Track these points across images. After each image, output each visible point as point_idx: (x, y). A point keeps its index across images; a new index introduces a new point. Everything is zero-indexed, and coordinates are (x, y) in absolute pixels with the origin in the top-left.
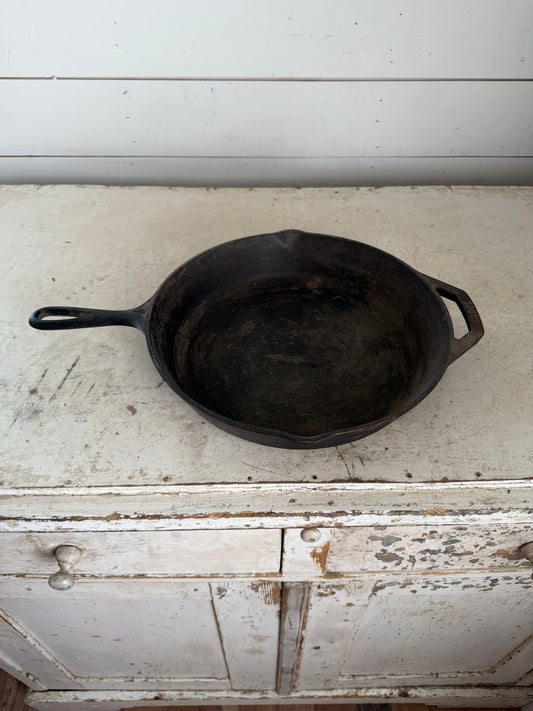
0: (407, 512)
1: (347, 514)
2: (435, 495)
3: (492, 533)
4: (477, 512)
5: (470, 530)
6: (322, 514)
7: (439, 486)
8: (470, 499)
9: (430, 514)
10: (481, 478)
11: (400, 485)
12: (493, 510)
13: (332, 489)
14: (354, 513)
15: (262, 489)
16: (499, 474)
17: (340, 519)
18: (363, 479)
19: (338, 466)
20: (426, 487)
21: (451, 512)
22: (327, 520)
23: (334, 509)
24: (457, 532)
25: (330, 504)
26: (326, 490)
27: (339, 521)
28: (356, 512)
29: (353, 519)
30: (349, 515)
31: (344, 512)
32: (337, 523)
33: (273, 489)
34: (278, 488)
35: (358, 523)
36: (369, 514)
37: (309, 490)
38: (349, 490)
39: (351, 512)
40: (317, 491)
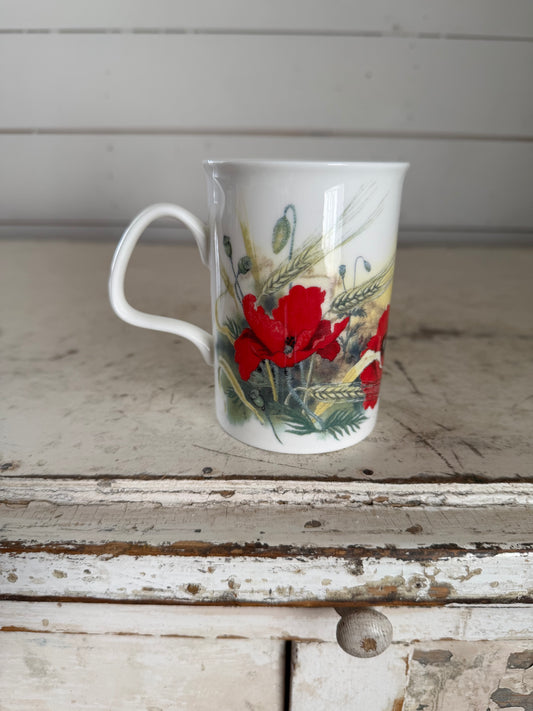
1: (462, 552)
6: (394, 552)
15: (238, 498)
17: (445, 570)
18: (489, 475)
19: (421, 456)
22: (409, 570)
23: (426, 542)
25: (413, 530)
26: (398, 505)
27: (440, 579)
28: (486, 546)
29: (478, 572)
30: (469, 556)
31: (453, 547)
32: (435, 586)
33: (264, 497)
34: (276, 498)
35: (493, 585)
36: (521, 551)
37: (356, 504)
38: (455, 506)
39: (474, 548)
40: (376, 507)
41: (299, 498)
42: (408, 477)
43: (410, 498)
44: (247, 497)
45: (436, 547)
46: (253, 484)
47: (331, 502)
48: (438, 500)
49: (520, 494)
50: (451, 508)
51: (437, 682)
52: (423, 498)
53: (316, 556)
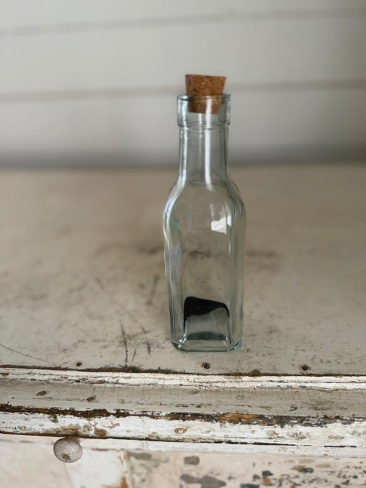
0: (195, 416)
1: (108, 414)
2: (241, 394)
3: (352, 481)
4: (302, 420)
5: (318, 473)
6: (73, 413)
7: (247, 382)
8: (291, 402)
9: (231, 421)
10: (309, 372)
11: (191, 377)
12: (327, 420)
13: (101, 382)
14: (119, 414)
15: (10, 377)
16: (335, 369)
17: (101, 423)
18: (143, 368)
19: (116, 353)
20: (230, 383)
21: (263, 420)
22: (82, 422)
23: (92, 406)
24: (302, 475)
25: (90, 399)
26: (92, 383)
27: (99, 427)
28: (122, 411)
29: (118, 425)
30: (111, 417)
31: (105, 411)
32: (97, 431)
33: (23, 377)
34: (30, 377)
35: (128, 431)
36: (140, 416)
37: (71, 382)
38: (123, 384)
39: (115, 412)
40: (81, 383)
41: (41, 378)
42: (98, 367)
43: (99, 379)
44: (15, 377)
45: (95, 411)
46: (17, 370)
47: (58, 380)
48: (115, 380)
49: (159, 379)
50: (121, 385)
51: (147, 468)
52: (106, 379)
53: (34, 412)
